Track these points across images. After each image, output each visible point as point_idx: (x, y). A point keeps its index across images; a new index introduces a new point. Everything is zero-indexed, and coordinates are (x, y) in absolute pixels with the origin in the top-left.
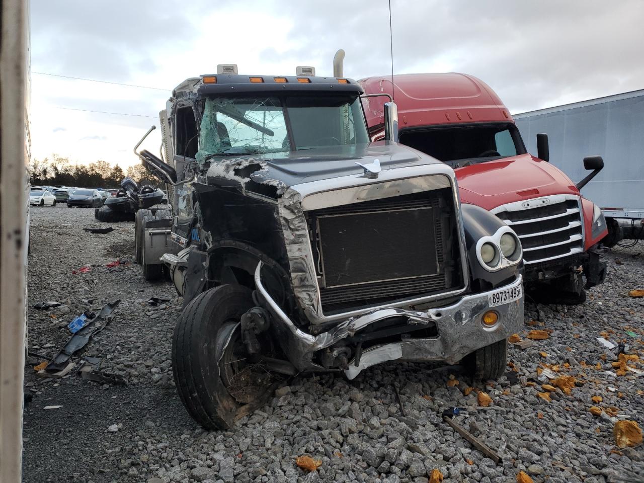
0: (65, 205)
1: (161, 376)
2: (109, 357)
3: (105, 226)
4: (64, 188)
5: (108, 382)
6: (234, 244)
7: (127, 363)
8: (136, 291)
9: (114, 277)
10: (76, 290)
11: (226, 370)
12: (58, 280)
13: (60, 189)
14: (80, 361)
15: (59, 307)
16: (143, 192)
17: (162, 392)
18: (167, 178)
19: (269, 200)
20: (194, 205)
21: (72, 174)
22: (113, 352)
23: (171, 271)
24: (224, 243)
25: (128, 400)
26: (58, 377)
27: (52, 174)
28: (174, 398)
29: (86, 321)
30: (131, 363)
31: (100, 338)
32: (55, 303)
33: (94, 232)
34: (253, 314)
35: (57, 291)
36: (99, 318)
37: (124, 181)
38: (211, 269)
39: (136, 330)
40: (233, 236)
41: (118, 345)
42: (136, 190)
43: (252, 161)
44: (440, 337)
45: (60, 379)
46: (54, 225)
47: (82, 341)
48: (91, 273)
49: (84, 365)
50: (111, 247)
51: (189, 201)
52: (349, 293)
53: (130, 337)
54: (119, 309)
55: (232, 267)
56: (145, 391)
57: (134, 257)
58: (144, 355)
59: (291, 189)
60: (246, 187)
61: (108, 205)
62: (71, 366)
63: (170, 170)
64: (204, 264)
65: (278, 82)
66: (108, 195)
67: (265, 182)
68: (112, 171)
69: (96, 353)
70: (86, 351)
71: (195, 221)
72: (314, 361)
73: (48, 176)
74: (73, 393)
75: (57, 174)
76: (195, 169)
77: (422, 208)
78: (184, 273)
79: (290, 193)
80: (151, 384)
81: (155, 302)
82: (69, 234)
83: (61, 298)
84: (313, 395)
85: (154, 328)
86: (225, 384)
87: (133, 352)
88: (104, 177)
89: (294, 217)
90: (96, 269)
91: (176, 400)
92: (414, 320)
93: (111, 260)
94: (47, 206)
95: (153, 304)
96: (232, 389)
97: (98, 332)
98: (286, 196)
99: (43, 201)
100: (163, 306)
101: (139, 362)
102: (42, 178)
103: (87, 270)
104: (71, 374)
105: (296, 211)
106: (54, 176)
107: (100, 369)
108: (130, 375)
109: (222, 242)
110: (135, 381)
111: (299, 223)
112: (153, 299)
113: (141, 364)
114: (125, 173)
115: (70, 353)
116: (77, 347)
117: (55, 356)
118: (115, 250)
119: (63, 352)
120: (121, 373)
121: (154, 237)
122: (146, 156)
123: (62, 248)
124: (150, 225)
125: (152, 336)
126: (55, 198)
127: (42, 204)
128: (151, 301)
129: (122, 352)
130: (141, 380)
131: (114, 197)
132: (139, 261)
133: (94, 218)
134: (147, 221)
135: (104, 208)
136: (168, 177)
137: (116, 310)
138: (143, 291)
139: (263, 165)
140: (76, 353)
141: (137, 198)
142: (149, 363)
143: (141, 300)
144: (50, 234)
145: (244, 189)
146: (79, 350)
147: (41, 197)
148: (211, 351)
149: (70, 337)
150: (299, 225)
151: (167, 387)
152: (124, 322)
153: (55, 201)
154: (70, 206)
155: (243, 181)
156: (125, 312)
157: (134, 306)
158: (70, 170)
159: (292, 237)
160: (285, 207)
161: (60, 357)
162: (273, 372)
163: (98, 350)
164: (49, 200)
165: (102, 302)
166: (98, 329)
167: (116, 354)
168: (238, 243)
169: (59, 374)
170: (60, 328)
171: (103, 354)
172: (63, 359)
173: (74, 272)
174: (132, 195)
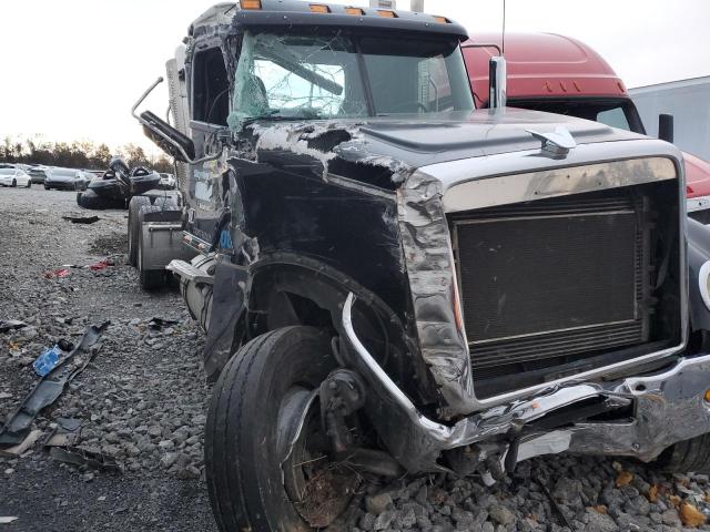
0: (42, 186)
1: (175, 455)
2: (94, 418)
3: (89, 214)
4: (41, 167)
5: (92, 467)
6: (299, 260)
7: (121, 431)
8: (130, 306)
9: (101, 284)
10: (49, 302)
11: (295, 477)
12: (25, 285)
13: (36, 168)
14: (48, 424)
15: (24, 329)
16: (136, 174)
17: (179, 486)
18: (180, 154)
19: (376, 192)
20: (224, 194)
21: (51, 151)
22: (101, 409)
23: (182, 286)
24: (281, 258)
25: (125, 506)
26: (13, 457)
27: (26, 151)
28: (199, 501)
29: (61, 356)
30: (128, 431)
31: (81, 384)
32: (18, 323)
33: (75, 221)
34: (340, 383)
35: (23, 303)
36: (80, 349)
37: (113, 160)
38: (253, 295)
39: (133, 369)
40: (298, 248)
41: (107, 397)
42: (127, 171)
43: (332, 126)
44: (635, 422)
45: (16, 461)
46: (26, 211)
47: (54, 390)
48: (70, 277)
49: (55, 432)
50: (96, 242)
51: (218, 188)
52: (500, 351)
53: (124, 383)
54: (108, 334)
55: (289, 294)
56: (152, 483)
57: (126, 256)
58: (146, 416)
59: (421, 173)
60: (329, 167)
61: (93, 189)
62: (34, 435)
63: (185, 141)
64: (242, 284)
65: (350, 14)
66: (93, 178)
67: (364, 160)
68: (98, 150)
69: (74, 409)
70: (59, 407)
71: (226, 218)
72: (439, 461)
73: (23, 153)
74: (36, 488)
75: (33, 151)
76: (224, 140)
77: (621, 212)
78: (204, 291)
79: (417, 179)
80: (162, 471)
81: (158, 325)
82: (44, 224)
83: (27, 314)
84: (425, 506)
85: (159, 366)
86: (292, 499)
87: (130, 411)
88: (88, 155)
89: (426, 222)
90: (77, 271)
91: (201, 505)
92: (613, 401)
93: (97, 260)
94: (21, 187)
95: (154, 328)
96: (303, 506)
97: (78, 373)
98: (411, 185)
99: (15, 181)
100: (169, 330)
101: (140, 429)
102: (16, 155)
103: (65, 273)
104: (34, 448)
105: (431, 213)
106: (29, 152)
107: (81, 440)
108: (127, 454)
109: (277, 255)
110: (136, 465)
111: (436, 233)
112: (154, 320)
113: (144, 433)
114: (113, 152)
115: (33, 411)
116: (46, 401)
117: (10, 416)
118: (102, 246)
119: (23, 411)
120: (113, 450)
121: (155, 234)
122: (149, 120)
123: (33, 242)
124: (150, 217)
125: (157, 381)
126: (30, 178)
127: (14, 184)
128: (153, 323)
129: (114, 410)
130: (145, 463)
131: (100, 180)
132: (133, 262)
133: (76, 204)
134: (145, 212)
135: (88, 193)
136: (183, 151)
137: (104, 337)
138: (140, 305)
139: (354, 132)
140: (44, 411)
141: (128, 181)
142: (156, 431)
143: (138, 320)
144: (19, 223)
145: (325, 171)
146: (48, 406)
147: (14, 177)
148: (270, 447)
149: (35, 383)
150: (434, 237)
151: (187, 477)
152: (115, 355)
153: (30, 182)
154: (48, 189)
155: (325, 157)
156: (115, 339)
157: (129, 329)
158: (50, 146)
159: (420, 259)
160: (410, 204)
161: (18, 419)
162: (365, 473)
163: (77, 405)
164: (24, 180)
165: (85, 321)
166: (78, 368)
167: (105, 413)
168: (306, 259)
169: (15, 450)
170: (22, 366)
171: (84, 413)
172: (24, 422)
173: (48, 276)
174: (122, 177)
